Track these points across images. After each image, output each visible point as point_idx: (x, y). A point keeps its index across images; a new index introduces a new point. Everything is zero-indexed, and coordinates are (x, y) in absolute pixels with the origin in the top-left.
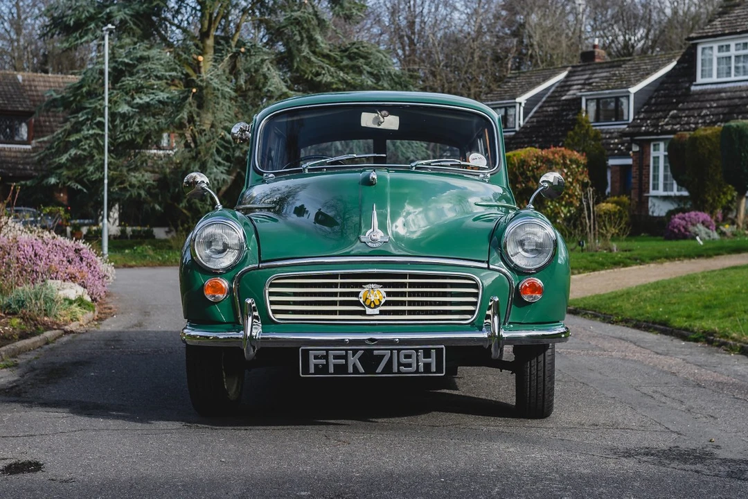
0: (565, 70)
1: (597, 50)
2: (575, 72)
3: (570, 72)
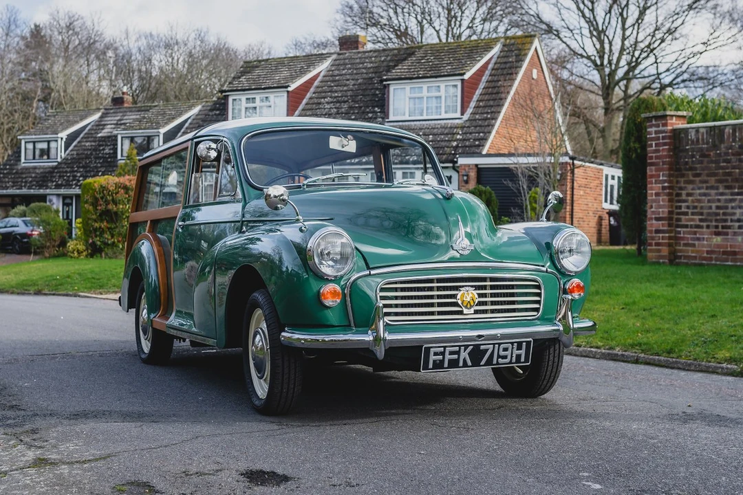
0: (99, 112)
1: (125, 96)
2: (107, 113)
3: (103, 114)
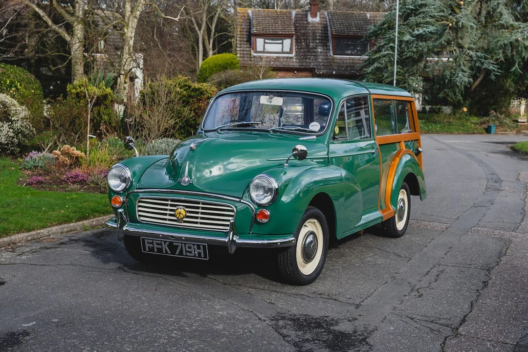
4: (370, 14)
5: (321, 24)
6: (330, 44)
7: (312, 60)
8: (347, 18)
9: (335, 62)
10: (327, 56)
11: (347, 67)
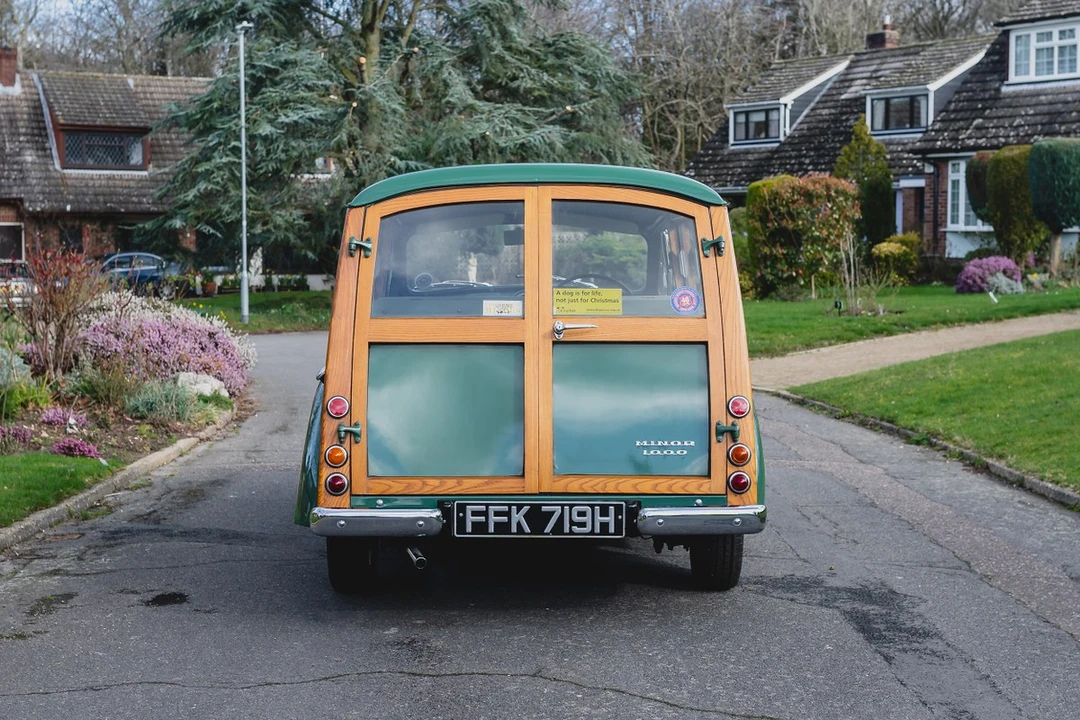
0: (846, 59)
1: (888, 32)
2: (858, 61)
3: (852, 62)
4: (135, 80)
5: (26, 100)
6: (52, 143)
7: (15, 180)
8: (84, 88)
9: (67, 185)
10: (48, 170)
11: (96, 195)
